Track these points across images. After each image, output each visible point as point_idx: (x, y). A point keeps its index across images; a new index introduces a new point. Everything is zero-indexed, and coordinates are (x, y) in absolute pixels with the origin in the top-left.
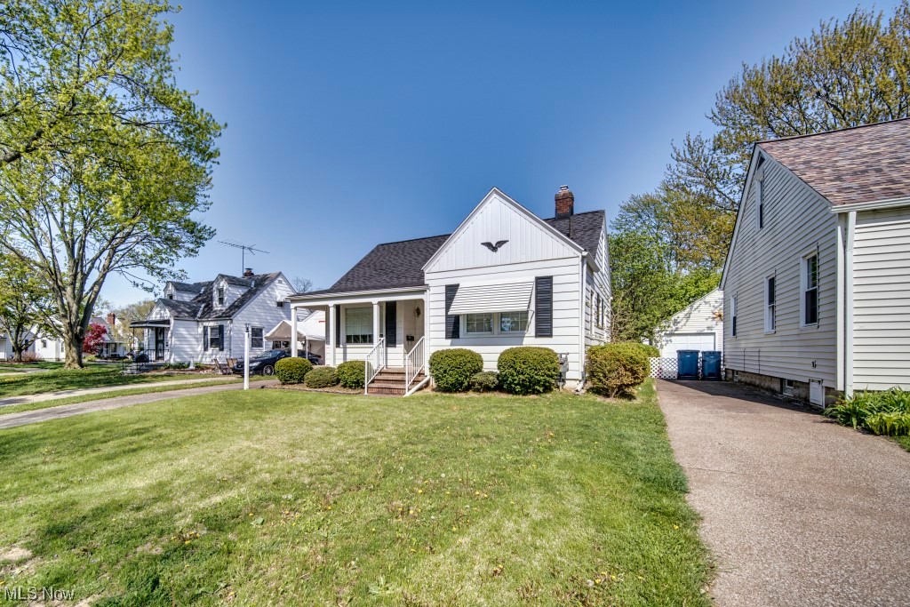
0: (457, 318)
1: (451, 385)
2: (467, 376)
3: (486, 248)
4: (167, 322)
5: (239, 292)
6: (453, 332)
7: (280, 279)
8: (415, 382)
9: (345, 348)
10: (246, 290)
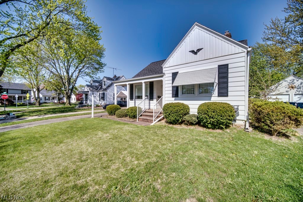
0: (177, 87)
1: (173, 121)
2: (181, 117)
3: (191, 53)
4: (88, 92)
5: (110, 82)
6: (176, 94)
7: (123, 78)
8: (158, 117)
9: (135, 101)
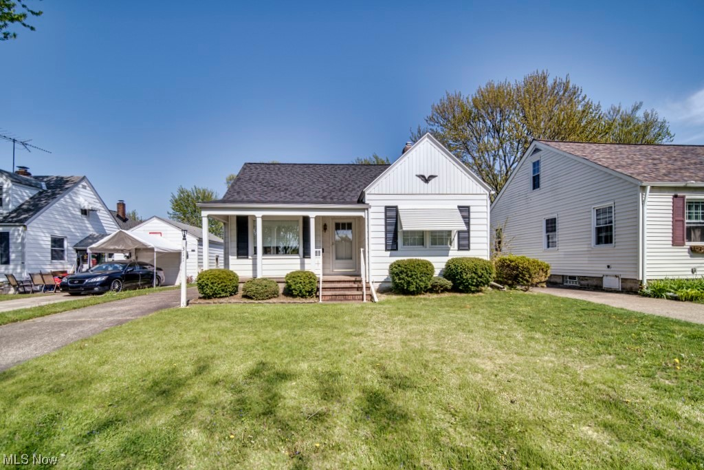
0: (395, 233)
5: (26, 194)
6: (392, 245)
10: (35, 192)
